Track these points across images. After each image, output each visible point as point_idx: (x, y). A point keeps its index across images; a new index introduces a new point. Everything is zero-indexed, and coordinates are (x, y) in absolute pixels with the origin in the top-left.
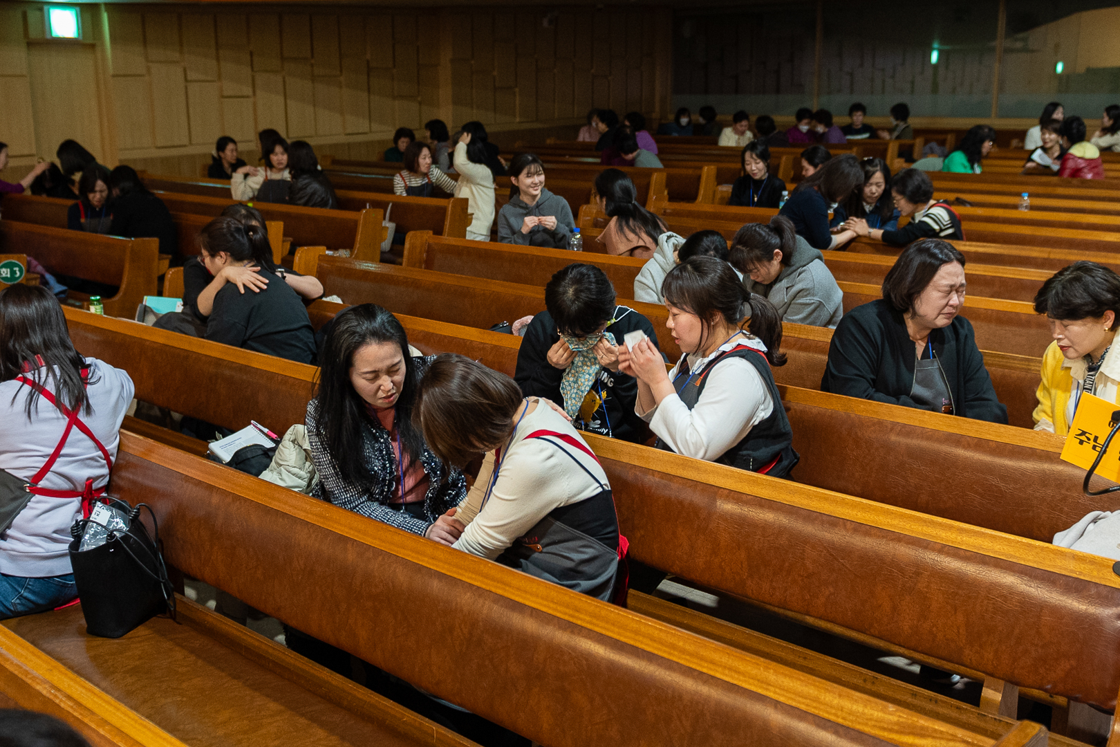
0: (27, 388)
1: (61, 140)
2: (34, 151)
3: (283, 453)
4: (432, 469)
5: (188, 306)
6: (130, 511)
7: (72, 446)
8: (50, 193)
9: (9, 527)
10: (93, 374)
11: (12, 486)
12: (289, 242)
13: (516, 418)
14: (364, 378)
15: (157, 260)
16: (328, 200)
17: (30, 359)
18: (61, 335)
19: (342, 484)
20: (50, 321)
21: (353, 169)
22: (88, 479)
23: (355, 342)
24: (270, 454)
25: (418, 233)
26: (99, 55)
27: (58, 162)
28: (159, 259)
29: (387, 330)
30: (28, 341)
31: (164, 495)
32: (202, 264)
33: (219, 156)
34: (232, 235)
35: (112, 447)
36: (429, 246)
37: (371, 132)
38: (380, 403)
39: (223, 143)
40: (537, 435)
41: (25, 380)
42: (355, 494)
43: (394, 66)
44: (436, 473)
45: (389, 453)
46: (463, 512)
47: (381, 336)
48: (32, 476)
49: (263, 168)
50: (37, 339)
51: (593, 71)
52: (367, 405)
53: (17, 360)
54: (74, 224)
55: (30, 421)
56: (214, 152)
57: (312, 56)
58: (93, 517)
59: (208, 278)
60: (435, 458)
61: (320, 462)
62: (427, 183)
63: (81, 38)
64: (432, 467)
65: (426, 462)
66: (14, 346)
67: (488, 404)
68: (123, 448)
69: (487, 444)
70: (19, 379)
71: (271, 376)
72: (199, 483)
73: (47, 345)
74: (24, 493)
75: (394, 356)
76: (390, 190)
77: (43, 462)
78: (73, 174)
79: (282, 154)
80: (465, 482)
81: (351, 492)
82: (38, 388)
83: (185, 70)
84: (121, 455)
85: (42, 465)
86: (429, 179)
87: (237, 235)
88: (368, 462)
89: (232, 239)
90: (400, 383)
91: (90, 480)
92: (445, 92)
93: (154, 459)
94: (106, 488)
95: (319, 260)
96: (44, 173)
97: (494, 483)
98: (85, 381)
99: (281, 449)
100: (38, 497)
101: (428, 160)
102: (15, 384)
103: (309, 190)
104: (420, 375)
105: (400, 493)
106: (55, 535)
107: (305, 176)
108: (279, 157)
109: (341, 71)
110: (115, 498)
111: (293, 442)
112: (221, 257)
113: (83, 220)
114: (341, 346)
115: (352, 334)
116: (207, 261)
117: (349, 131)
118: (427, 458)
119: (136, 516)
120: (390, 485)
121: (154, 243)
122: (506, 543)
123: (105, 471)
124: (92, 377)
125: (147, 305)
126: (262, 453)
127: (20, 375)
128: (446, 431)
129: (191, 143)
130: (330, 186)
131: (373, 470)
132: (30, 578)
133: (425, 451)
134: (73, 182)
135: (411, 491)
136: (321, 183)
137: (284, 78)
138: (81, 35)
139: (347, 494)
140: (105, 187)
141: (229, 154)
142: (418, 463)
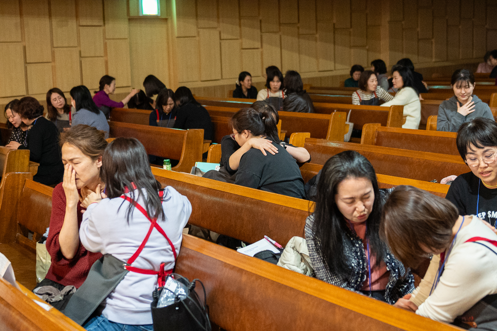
0: (127, 203)
1: (146, 76)
2: (130, 84)
3: (286, 255)
4: (392, 267)
5: (223, 167)
6: (189, 284)
7: (153, 240)
8: (139, 107)
9: (113, 291)
10: (166, 195)
11: (115, 265)
12: (285, 134)
13: (455, 229)
14: (344, 202)
15: (202, 143)
16: (308, 108)
17: (129, 186)
18: (146, 169)
19: (329, 275)
20: (139, 161)
21: (323, 91)
22: (162, 263)
23: (340, 177)
24: (277, 257)
25: (371, 125)
26: (169, 25)
27: (144, 89)
28: (204, 143)
29: (362, 170)
30: (126, 174)
31: (210, 276)
32: (233, 139)
33: (240, 84)
34: (252, 119)
35: (177, 243)
36: (379, 133)
37: (335, 70)
38: (355, 220)
39: (242, 76)
40: (473, 240)
41: (126, 198)
42: (338, 282)
43: (351, 27)
44: (395, 271)
45: (362, 254)
46: (416, 297)
47: (357, 173)
48: (127, 259)
49: (266, 90)
50: (132, 172)
51: (487, 26)
52: (347, 221)
53: (120, 186)
54: (153, 122)
55: (128, 223)
56: (237, 82)
57: (299, 22)
58: (166, 286)
59: (236, 147)
60: (395, 259)
61: (314, 258)
62: (374, 98)
63: (159, 15)
64: (392, 266)
65: (388, 263)
66: (118, 177)
67: (433, 220)
68: (184, 245)
69: (434, 249)
70: (122, 197)
71: (277, 208)
72: (233, 268)
73: (138, 176)
74: (123, 270)
75: (366, 187)
76: (350, 102)
77: (134, 250)
78: (152, 96)
79: (278, 82)
80: (414, 279)
81: (335, 280)
82: (133, 203)
83: (220, 33)
84: (183, 250)
85: (134, 252)
86: (376, 95)
87: (255, 119)
88: (347, 260)
89: (251, 121)
90: (370, 207)
91: (163, 265)
92: (385, 43)
93: (205, 252)
94: (173, 271)
95: (305, 141)
96: (135, 96)
97: (441, 275)
98: (161, 199)
99: (285, 253)
100: (131, 273)
101: (375, 83)
102: (119, 200)
103: (296, 102)
104: (384, 202)
105: (368, 283)
106: (141, 298)
107: (293, 93)
108: (276, 83)
109: (317, 31)
110: (180, 276)
111: (293, 248)
112: (245, 133)
113: (158, 121)
114: (331, 179)
115: (336, 173)
116: (237, 136)
117: (321, 69)
118: (389, 260)
119: (193, 288)
120: (362, 278)
121: (201, 132)
122: (449, 319)
123: (172, 259)
124: (166, 196)
125: (197, 167)
126: (272, 256)
127: (123, 195)
128: (402, 241)
129: (222, 78)
130: (310, 100)
131: (351, 266)
132: (126, 325)
133: (387, 254)
134: (152, 101)
135: (377, 281)
136: (304, 98)
137: (280, 36)
138: (160, 13)
139: (332, 281)
140: (173, 102)
141: (247, 83)
142: (382, 263)
